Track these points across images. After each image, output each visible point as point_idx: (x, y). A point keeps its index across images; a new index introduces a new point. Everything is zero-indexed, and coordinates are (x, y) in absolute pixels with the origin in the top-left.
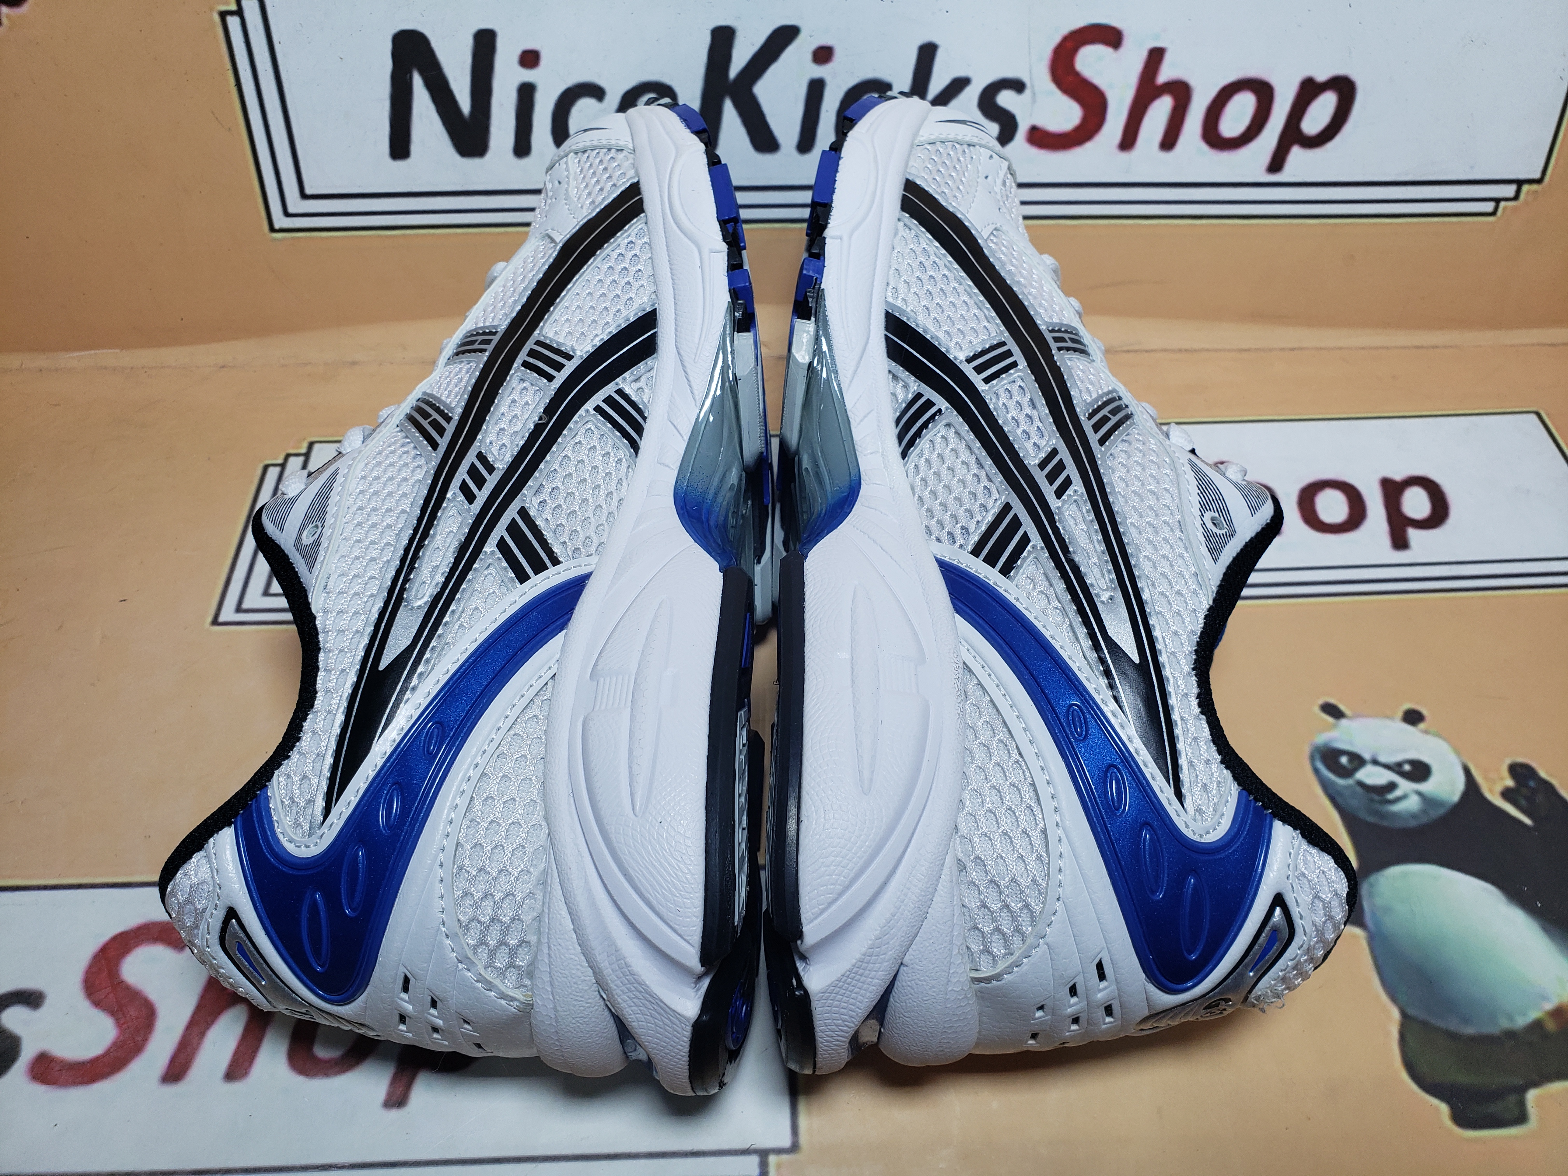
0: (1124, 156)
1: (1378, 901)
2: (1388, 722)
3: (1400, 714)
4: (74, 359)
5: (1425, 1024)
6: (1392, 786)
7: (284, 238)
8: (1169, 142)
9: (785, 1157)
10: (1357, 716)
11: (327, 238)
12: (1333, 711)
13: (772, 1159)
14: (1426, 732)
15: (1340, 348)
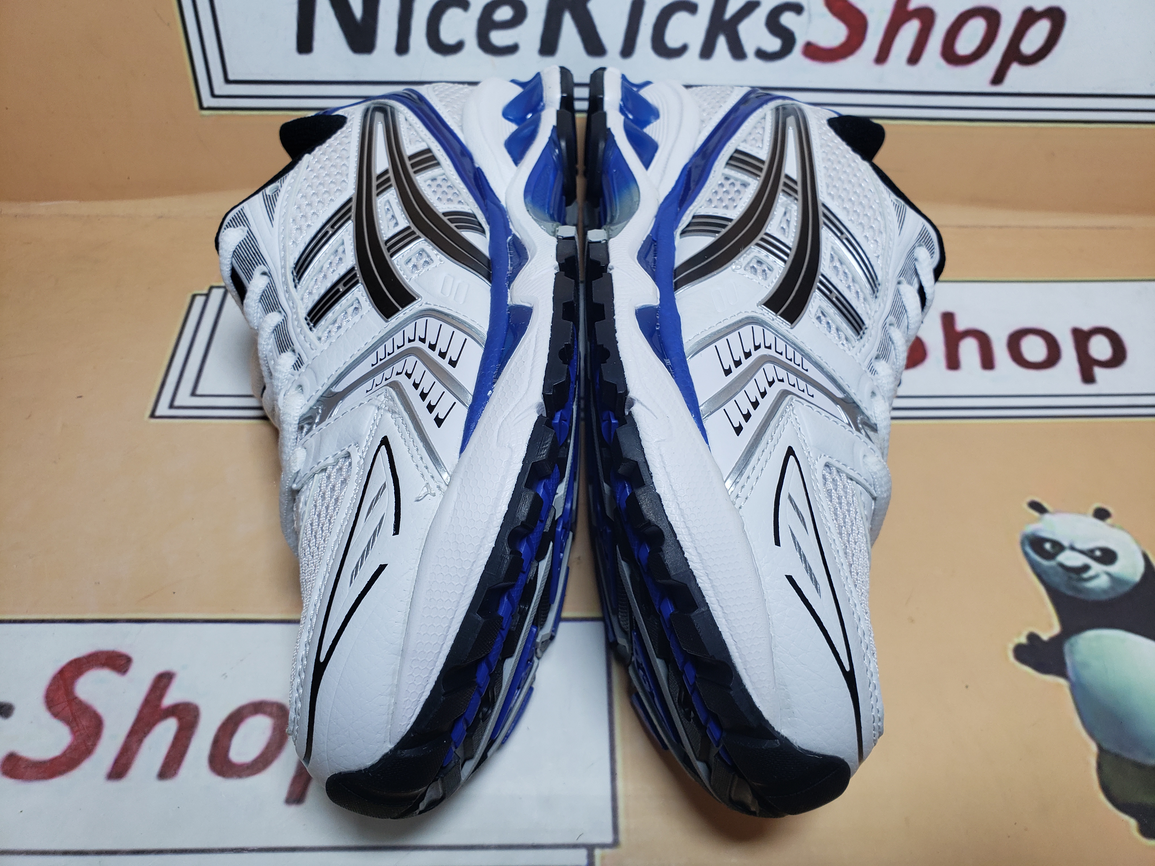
0: (879, 68)
1: (1078, 658)
2: (1082, 518)
3: (1091, 511)
4: (42, 208)
5: (1117, 756)
6: (1086, 568)
7: (211, 116)
8: (914, 58)
9: (607, 851)
10: (1057, 512)
11: (245, 116)
12: (1037, 507)
13: (598, 852)
14: (1112, 526)
15: (1038, 227)
